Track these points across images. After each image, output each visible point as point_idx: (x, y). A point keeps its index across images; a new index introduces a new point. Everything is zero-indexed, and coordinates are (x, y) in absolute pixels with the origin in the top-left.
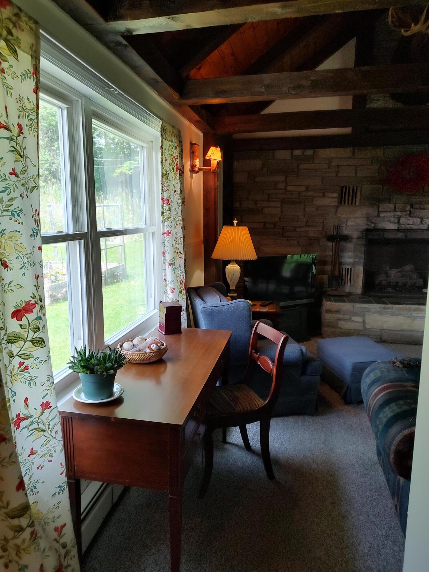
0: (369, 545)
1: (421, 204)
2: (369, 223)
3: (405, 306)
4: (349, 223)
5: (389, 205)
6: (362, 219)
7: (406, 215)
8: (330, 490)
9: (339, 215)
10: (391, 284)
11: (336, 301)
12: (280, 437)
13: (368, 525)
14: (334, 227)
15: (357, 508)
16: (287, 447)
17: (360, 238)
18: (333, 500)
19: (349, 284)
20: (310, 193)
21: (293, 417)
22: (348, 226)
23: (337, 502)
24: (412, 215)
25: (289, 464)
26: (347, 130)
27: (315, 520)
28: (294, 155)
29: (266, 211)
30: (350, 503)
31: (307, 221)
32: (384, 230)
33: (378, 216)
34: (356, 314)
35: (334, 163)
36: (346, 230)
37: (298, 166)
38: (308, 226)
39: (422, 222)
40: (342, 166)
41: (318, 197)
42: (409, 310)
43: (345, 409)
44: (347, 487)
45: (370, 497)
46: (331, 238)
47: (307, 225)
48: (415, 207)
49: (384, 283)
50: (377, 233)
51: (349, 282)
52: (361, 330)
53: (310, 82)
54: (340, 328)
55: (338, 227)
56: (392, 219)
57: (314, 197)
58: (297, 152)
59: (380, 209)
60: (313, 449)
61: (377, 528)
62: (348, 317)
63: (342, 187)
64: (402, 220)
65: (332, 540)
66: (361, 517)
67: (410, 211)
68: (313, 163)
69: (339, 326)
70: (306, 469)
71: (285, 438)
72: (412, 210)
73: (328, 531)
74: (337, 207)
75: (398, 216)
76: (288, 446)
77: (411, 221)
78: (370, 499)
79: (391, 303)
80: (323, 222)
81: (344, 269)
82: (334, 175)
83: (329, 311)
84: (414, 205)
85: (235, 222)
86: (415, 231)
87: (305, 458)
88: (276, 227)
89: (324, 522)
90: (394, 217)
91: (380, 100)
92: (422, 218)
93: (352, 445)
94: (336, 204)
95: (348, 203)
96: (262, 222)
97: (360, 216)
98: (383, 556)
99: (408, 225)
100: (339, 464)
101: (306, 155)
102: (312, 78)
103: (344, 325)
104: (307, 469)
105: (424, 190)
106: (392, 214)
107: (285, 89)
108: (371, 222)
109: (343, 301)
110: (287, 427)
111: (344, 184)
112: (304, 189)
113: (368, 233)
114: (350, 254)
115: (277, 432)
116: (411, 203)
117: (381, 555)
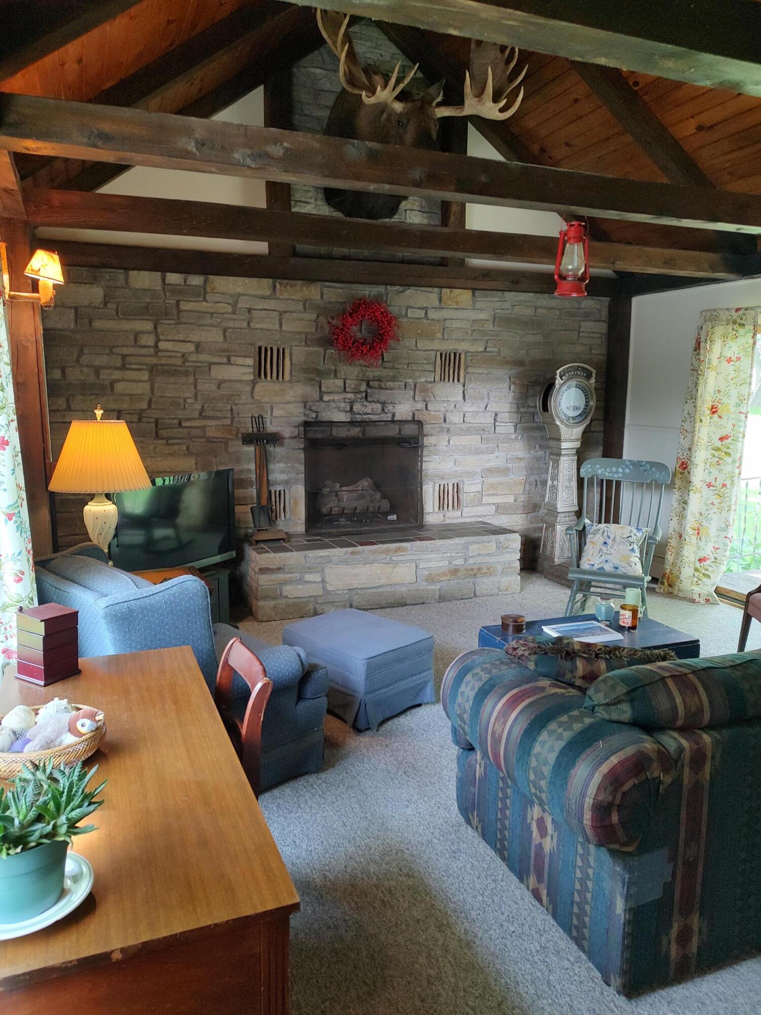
0: (530, 977)
1: (380, 381)
2: (308, 412)
3: (381, 546)
4: (276, 413)
5: (336, 380)
6: (295, 404)
7: (361, 399)
8: (423, 905)
9: (258, 398)
10: (345, 511)
11: (275, 550)
12: (285, 832)
13: (509, 943)
14: (254, 419)
15: (478, 919)
16: (310, 849)
17: (295, 437)
18: (437, 919)
19: (283, 518)
20: (204, 357)
21: (287, 785)
22: (275, 417)
23: (445, 922)
24: (370, 399)
25: (330, 881)
26: (260, 247)
27: (432, 972)
28: (167, 282)
29: (119, 387)
30: (463, 914)
31: (203, 409)
32: (331, 423)
33: (321, 399)
34: (310, 570)
35: (243, 304)
36: (271, 423)
37: (178, 302)
38: (206, 418)
39: (383, 410)
40: (255, 310)
41: (220, 364)
42: (387, 551)
43: (362, 744)
44: (444, 886)
45: (485, 890)
46: (248, 439)
47: (202, 416)
48: (373, 386)
49: (335, 510)
50: (321, 428)
51: (282, 514)
52: (320, 596)
53: (282, 152)
54: (286, 597)
55: (259, 420)
56: (342, 405)
57: (210, 364)
58: (174, 278)
59: (323, 389)
60: (352, 835)
61: (524, 940)
62: (297, 576)
63: (260, 348)
64: (357, 407)
65: (477, 998)
66: (492, 932)
67: (366, 391)
68: (205, 300)
69: (284, 594)
70: (363, 879)
71: (295, 831)
72: (369, 391)
73: (460, 983)
74: (254, 383)
75: (349, 399)
76: (310, 846)
77: (369, 408)
78: (486, 893)
79: (362, 544)
80: (232, 410)
81: (273, 492)
82: (245, 324)
83: (263, 571)
84: (371, 383)
85: (99, 413)
86: (377, 424)
87: (351, 858)
88: (144, 420)
89: (446, 968)
90: (345, 402)
91: (309, 203)
92: (384, 403)
93: (407, 806)
94: (252, 377)
95: (271, 377)
96: (114, 410)
97: (293, 399)
98: (558, 987)
99: (366, 414)
100: (408, 849)
101: (189, 285)
102: (285, 144)
103: (293, 591)
104: (366, 878)
105: (383, 359)
106: (341, 397)
107: (237, 156)
108: (311, 410)
109: (285, 550)
110: (287, 809)
111: (263, 344)
112: (191, 348)
113: (307, 428)
114: (282, 465)
115: (275, 824)
116: (366, 379)
117: (554, 987)
